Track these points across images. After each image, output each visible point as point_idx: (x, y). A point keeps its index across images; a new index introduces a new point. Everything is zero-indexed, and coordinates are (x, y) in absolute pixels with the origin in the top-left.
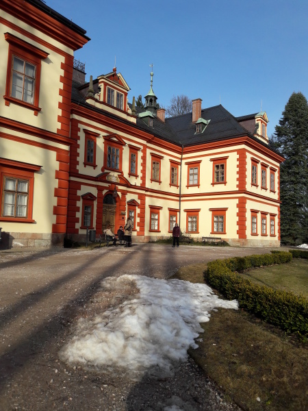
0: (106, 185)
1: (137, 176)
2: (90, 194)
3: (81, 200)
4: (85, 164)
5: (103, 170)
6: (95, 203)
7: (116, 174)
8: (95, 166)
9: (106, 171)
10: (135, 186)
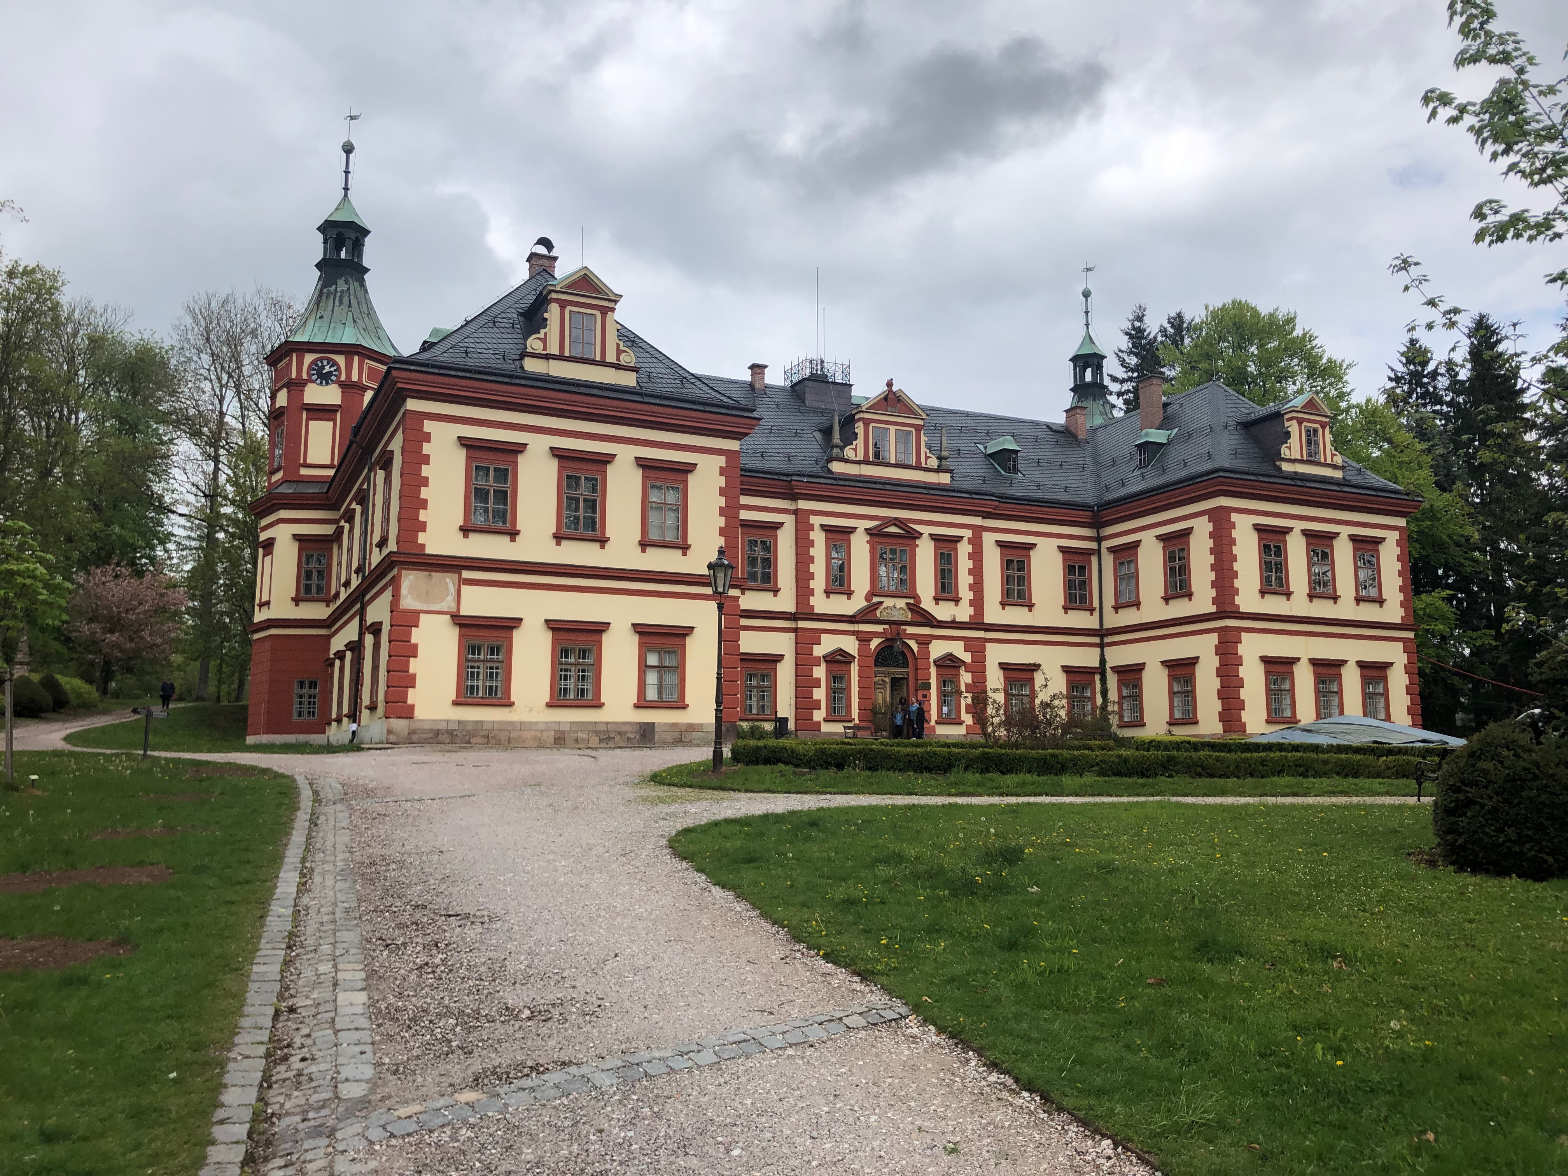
0: (879, 628)
1: (957, 601)
2: (840, 652)
3: (823, 665)
4: (828, 593)
5: (868, 598)
6: (855, 668)
7: (901, 603)
8: (849, 594)
9: (876, 600)
10: (954, 622)
